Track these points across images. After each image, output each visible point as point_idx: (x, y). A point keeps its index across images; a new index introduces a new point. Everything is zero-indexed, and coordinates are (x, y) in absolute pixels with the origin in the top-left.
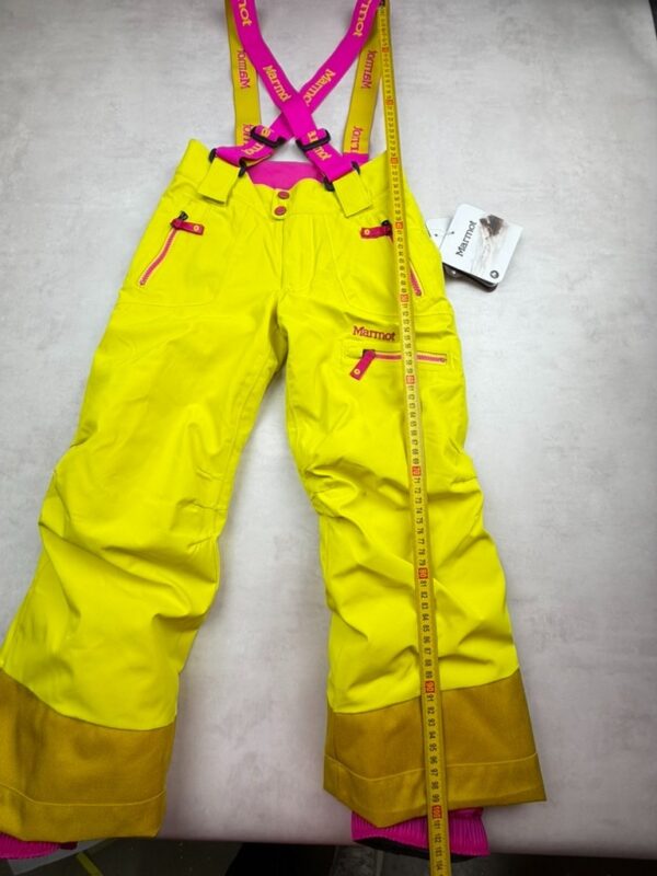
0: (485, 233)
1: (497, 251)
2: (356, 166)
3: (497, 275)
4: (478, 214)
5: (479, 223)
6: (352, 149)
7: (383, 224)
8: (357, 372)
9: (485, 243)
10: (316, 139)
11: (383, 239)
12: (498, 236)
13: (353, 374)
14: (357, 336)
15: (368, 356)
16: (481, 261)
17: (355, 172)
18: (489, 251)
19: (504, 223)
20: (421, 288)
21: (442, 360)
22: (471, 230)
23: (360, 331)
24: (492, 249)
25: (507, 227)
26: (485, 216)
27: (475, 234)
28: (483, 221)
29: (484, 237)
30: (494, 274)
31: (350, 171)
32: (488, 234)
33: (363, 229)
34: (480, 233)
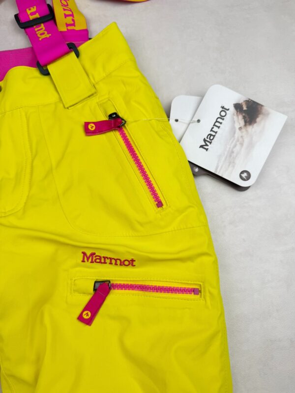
0: (240, 121)
1: (251, 146)
2: (73, 48)
3: (248, 177)
4: (231, 97)
5: (232, 109)
7: (110, 116)
8: (87, 315)
9: (238, 133)
11: (114, 136)
12: (255, 125)
13: (80, 318)
14: (88, 264)
15: (102, 289)
16: (231, 157)
18: (242, 144)
19: (263, 111)
20: (161, 198)
21: (195, 291)
22: (222, 117)
23: (92, 257)
24: (246, 140)
25: (268, 114)
26: (240, 98)
27: (226, 123)
28: (238, 107)
29: (237, 126)
30: (244, 175)
31: (67, 53)
32: (242, 123)
33: (87, 124)
34: (233, 120)
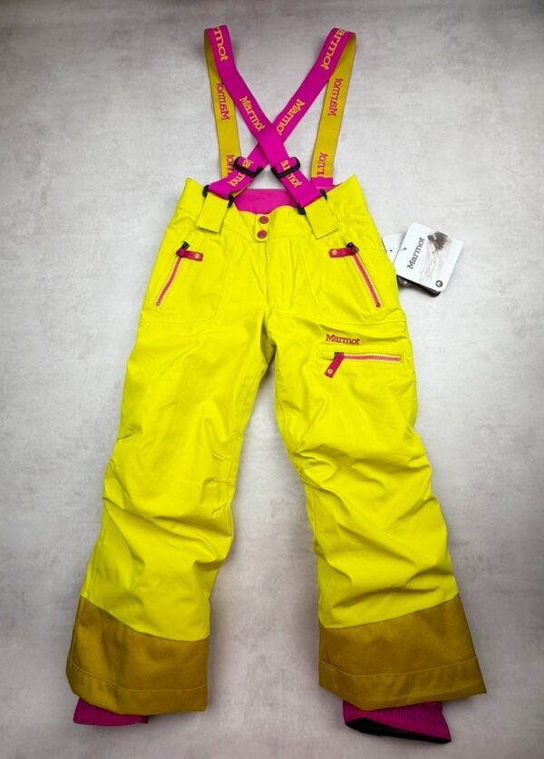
0: (432, 247)
1: (441, 263)
2: (323, 194)
3: (441, 285)
4: (426, 232)
5: (427, 240)
6: (319, 173)
7: (348, 245)
8: (330, 372)
9: (432, 256)
10: (289, 167)
11: (350, 259)
12: (443, 250)
13: (327, 374)
14: (330, 342)
15: (339, 358)
16: (428, 273)
17: (323, 198)
18: (435, 263)
19: (448, 239)
20: (380, 301)
22: (420, 246)
23: (332, 338)
24: (438, 260)
25: (450, 242)
26: (432, 232)
27: (424, 250)
28: (430, 238)
29: (431, 251)
30: (439, 284)
31: (319, 197)
32: (434, 248)
33: (332, 250)
34: (428, 247)
